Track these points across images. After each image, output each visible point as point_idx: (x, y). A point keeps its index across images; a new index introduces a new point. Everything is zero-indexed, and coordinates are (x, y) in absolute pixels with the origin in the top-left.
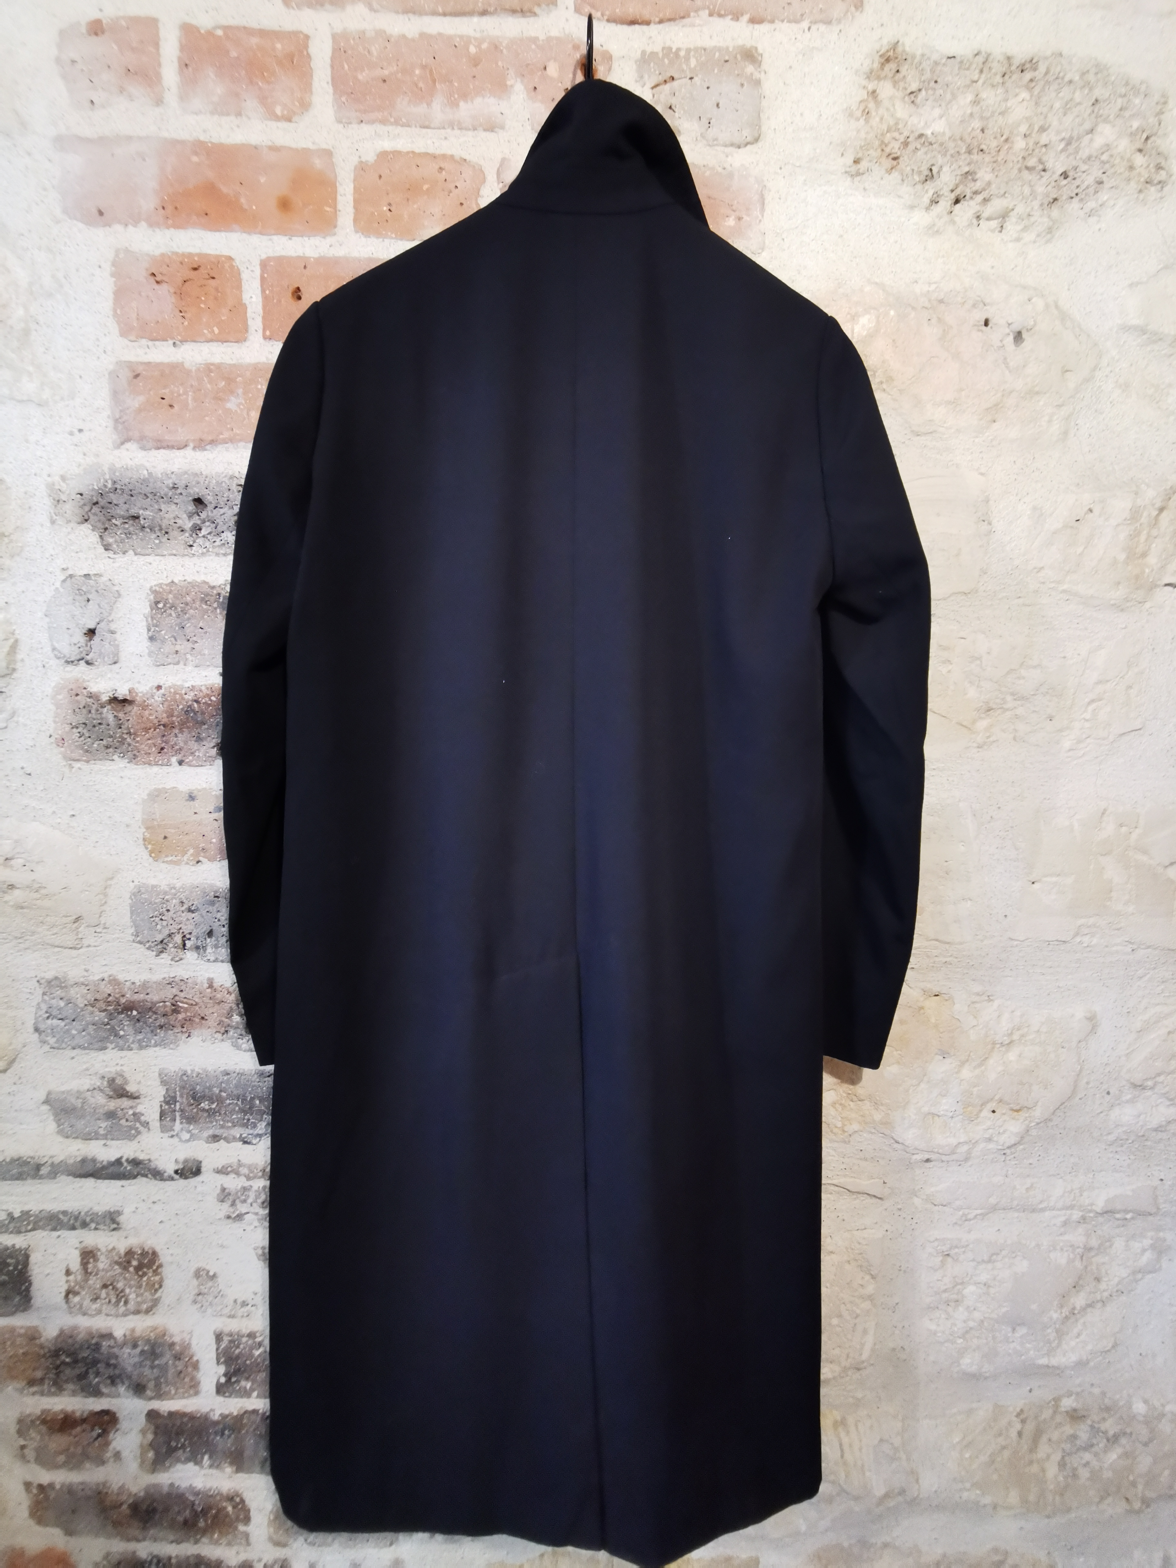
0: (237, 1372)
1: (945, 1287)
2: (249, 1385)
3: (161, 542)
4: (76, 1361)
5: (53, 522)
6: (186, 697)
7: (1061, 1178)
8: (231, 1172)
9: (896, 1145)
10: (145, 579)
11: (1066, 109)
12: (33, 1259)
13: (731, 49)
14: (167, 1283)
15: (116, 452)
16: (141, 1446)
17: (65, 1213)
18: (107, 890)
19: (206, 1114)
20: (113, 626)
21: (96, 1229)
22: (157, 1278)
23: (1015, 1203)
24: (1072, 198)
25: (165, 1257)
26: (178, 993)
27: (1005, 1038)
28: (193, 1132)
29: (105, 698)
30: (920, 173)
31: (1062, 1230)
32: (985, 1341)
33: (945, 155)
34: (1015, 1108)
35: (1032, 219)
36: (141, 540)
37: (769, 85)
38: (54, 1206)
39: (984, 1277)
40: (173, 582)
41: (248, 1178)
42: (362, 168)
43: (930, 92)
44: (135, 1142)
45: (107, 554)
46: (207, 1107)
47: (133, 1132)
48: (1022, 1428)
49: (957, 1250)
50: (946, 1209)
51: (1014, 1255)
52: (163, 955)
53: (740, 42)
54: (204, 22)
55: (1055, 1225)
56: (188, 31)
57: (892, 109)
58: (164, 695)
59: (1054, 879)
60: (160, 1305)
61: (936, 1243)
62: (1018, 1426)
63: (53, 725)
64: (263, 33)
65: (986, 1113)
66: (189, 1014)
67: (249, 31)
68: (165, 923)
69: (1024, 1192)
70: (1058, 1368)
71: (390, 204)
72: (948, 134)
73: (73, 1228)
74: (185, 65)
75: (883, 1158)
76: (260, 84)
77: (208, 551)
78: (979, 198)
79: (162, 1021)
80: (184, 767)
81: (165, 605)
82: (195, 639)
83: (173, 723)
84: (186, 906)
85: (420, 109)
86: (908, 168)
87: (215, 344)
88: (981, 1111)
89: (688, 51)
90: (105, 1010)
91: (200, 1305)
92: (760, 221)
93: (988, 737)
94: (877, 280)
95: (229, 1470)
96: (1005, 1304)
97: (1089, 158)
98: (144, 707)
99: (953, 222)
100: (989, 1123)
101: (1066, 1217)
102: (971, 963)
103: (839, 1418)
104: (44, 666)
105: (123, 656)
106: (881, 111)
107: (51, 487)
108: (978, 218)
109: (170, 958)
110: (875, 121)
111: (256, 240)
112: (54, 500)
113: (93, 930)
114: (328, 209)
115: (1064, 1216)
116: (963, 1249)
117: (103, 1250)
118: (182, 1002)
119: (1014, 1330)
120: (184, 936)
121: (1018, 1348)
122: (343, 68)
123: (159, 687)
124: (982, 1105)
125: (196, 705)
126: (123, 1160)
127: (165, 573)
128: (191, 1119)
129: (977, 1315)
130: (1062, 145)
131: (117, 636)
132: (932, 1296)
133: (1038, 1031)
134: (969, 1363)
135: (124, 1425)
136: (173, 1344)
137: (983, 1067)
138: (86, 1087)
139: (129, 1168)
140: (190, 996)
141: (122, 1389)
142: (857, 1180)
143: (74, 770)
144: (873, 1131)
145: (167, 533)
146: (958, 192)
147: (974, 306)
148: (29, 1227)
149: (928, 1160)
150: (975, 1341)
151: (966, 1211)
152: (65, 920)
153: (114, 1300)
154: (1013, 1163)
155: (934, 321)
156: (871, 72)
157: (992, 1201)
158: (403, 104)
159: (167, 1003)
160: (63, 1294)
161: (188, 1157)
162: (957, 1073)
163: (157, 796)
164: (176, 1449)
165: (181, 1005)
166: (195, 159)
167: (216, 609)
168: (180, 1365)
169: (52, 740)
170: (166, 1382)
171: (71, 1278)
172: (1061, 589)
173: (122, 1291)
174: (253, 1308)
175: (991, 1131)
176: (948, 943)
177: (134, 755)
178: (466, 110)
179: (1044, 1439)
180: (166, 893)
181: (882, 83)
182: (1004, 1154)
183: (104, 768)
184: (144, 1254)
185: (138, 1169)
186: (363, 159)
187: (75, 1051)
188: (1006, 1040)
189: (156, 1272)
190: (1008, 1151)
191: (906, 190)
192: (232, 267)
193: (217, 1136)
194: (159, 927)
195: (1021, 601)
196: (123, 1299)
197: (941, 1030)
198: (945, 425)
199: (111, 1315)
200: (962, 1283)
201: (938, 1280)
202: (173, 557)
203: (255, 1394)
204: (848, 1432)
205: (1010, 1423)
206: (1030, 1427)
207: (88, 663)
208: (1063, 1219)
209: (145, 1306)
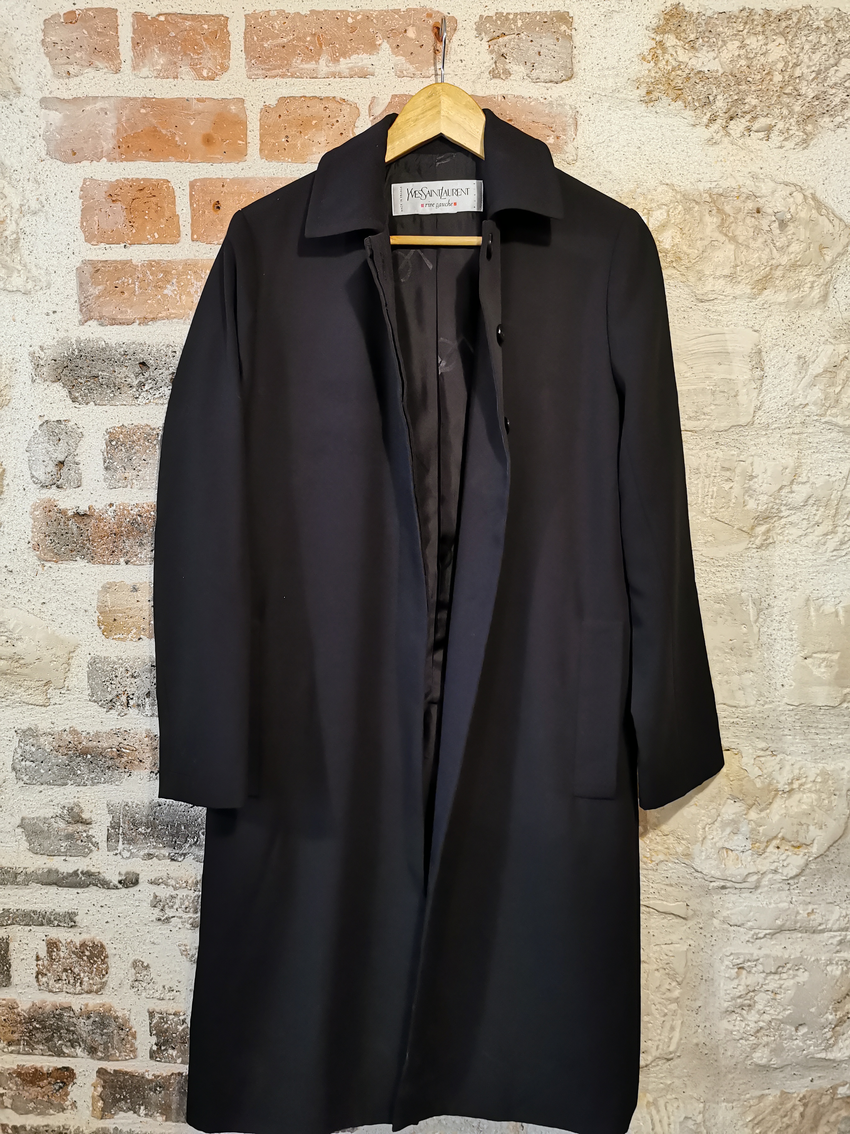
0: (166, 1042)
1: (740, 994)
2: (174, 1053)
3: (114, 395)
4: (44, 1027)
5: (33, 381)
6: (132, 512)
7: (838, 905)
8: (162, 883)
9: (696, 874)
10: (102, 424)
11: (814, 50)
12: (11, 946)
13: (548, 13)
14: (111, 970)
15: (81, 328)
16: (93, 1097)
17: (34, 912)
18: (70, 661)
19: (142, 837)
20: (77, 459)
21: (58, 925)
22: (104, 966)
23: (798, 925)
24: (824, 113)
25: (110, 950)
26: (123, 741)
27: (786, 786)
28: (132, 851)
29: (70, 513)
30: (699, 100)
31: (838, 948)
32: (773, 1038)
33: (719, 87)
34: (795, 845)
35: (791, 132)
36: (100, 394)
37: (578, 39)
38: (28, 907)
39: (772, 986)
40: (123, 425)
41: (175, 889)
42: (266, 110)
43: (706, 39)
44: (88, 858)
45: (74, 405)
46: (143, 832)
47: (87, 850)
48: (804, 1110)
49: (749, 963)
50: (742, 929)
51: (797, 968)
52: (112, 711)
53: (556, 9)
54: (151, 11)
55: (832, 944)
56: (139, 17)
57: (675, 55)
58: (115, 511)
59: (823, 655)
60: (107, 987)
61: (731, 957)
62: (801, 1109)
63: (31, 534)
64: (194, 17)
65: (771, 848)
66: (130, 758)
67: (185, 17)
68: (114, 686)
69: (806, 916)
70: (834, 1061)
71: (287, 137)
72: (721, 71)
73: (42, 925)
74: (136, 44)
75: (686, 885)
76: (192, 55)
77: (150, 402)
78: (748, 117)
79: (110, 763)
80: (130, 566)
81: (117, 443)
82: (139, 468)
83: (122, 532)
84: (130, 673)
85: (312, 65)
86: (690, 98)
87: (156, 245)
88: (767, 847)
89: (516, 15)
90: (67, 754)
91: (137, 989)
92: (574, 139)
93: (766, 540)
94: (668, 181)
95: (160, 1118)
96: (789, 1007)
97: (836, 84)
98: (100, 519)
99: (728, 134)
100: (774, 857)
101: (842, 937)
102: (755, 724)
103: (651, 1100)
104: (24, 489)
105: (84, 481)
106: (667, 56)
107: (32, 354)
108: (749, 130)
109: (117, 713)
110: (662, 64)
111: (186, 166)
112: (35, 364)
113: (58, 691)
114: (241, 142)
115: (840, 936)
116: (755, 963)
117: (64, 942)
118: (126, 749)
119: (797, 1029)
120: (128, 697)
121: (801, 1044)
122: (253, 39)
123: (111, 505)
124: (767, 842)
125: (139, 518)
126: (79, 872)
127: (117, 418)
128: (131, 841)
129: (767, 1017)
130: (814, 75)
131: (80, 466)
132: (728, 1001)
133: (814, 781)
134: (761, 1057)
135: (79, 1080)
136: (117, 1017)
137: (768, 811)
138: (50, 816)
139: (83, 878)
140: (132, 744)
141: (79, 1051)
142: (665, 903)
143: (45, 568)
144: (677, 861)
145: (119, 388)
146: (731, 113)
147: (747, 198)
148: (9, 922)
149: (724, 887)
150: (765, 1039)
151: (757, 931)
152: (38, 684)
153: (72, 981)
154: (797, 891)
155: (714, 212)
156: (658, 27)
157: (779, 922)
158: (297, 62)
159: (114, 749)
160: (34, 975)
161: (129, 870)
162: (746, 814)
163: (109, 588)
164: (120, 1100)
165: (124, 750)
166: (143, 111)
167: (155, 445)
168: (123, 1034)
169: (30, 545)
170: (112, 1046)
171: (40, 962)
172: (823, 421)
173: (78, 975)
174: (178, 993)
175: (776, 864)
176: (735, 707)
177: (92, 557)
178: (344, 64)
179: (824, 1121)
180: (114, 663)
181: (666, 35)
182: (789, 884)
183: (69, 566)
184: (94, 946)
185: (90, 880)
186: (267, 104)
187: (42, 786)
188: (787, 788)
189: (103, 962)
190: (791, 882)
191: (688, 113)
192: (168, 187)
193: (151, 855)
194: (109, 689)
195: (791, 430)
196: (79, 981)
197: (731, 779)
198: (724, 294)
199: (70, 993)
200: (754, 991)
201: (734, 988)
202: (123, 406)
203: (179, 1061)
204: (658, 1111)
205: (794, 1107)
206: (811, 1110)
207: (58, 487)
208: (839, 938)
209: (95, 987)
